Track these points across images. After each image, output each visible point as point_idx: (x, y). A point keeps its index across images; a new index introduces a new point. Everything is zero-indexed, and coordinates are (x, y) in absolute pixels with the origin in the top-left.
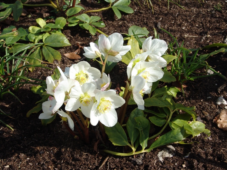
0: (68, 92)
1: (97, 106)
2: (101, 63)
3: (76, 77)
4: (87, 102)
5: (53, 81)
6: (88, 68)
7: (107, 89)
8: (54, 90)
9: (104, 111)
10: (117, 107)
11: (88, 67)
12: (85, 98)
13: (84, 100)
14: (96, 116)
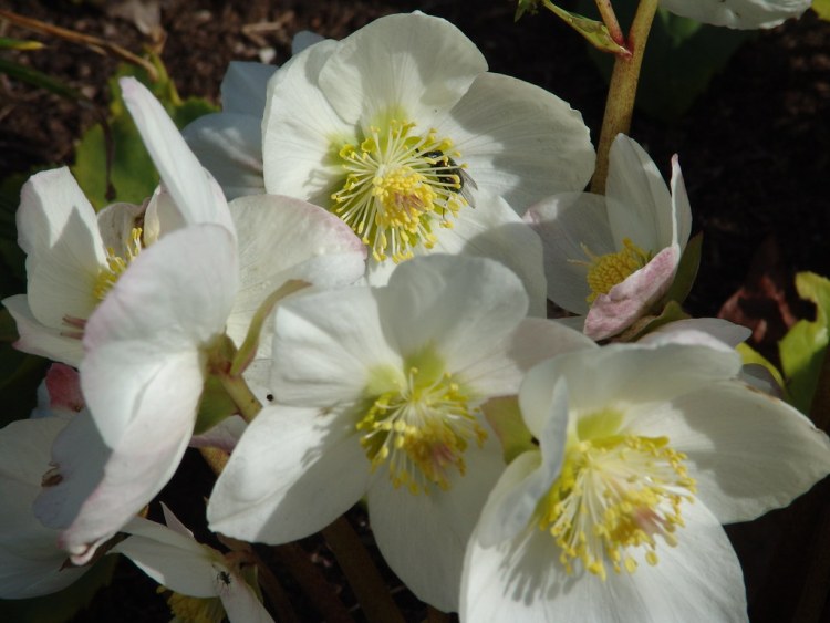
0: (238, 343)
1: (530, 503)
2: (592, 37)
3: (333, 171)
4: (432, 452)
5: (91, 219)
6: (463, 87)
7: (656, 314)
8: (80, 324)
9: (607, 555)
10: (751, 510)
11: (458, 69)
12: (411, 411)
13: (401, 426)
14: (529, 601)
